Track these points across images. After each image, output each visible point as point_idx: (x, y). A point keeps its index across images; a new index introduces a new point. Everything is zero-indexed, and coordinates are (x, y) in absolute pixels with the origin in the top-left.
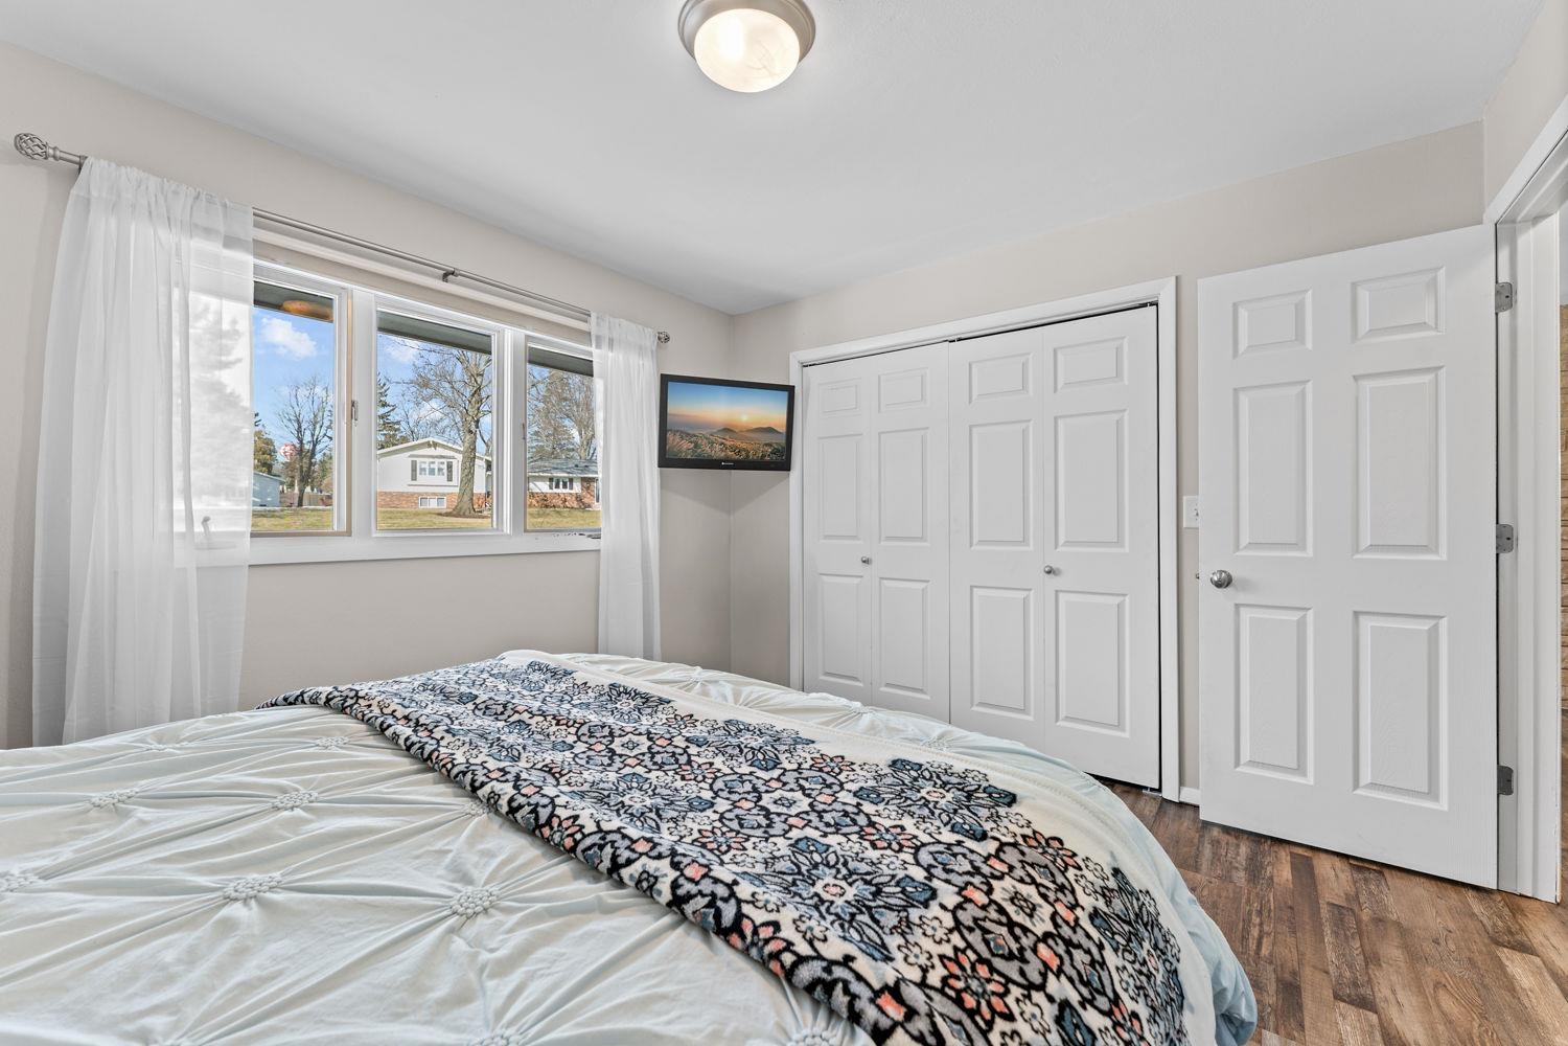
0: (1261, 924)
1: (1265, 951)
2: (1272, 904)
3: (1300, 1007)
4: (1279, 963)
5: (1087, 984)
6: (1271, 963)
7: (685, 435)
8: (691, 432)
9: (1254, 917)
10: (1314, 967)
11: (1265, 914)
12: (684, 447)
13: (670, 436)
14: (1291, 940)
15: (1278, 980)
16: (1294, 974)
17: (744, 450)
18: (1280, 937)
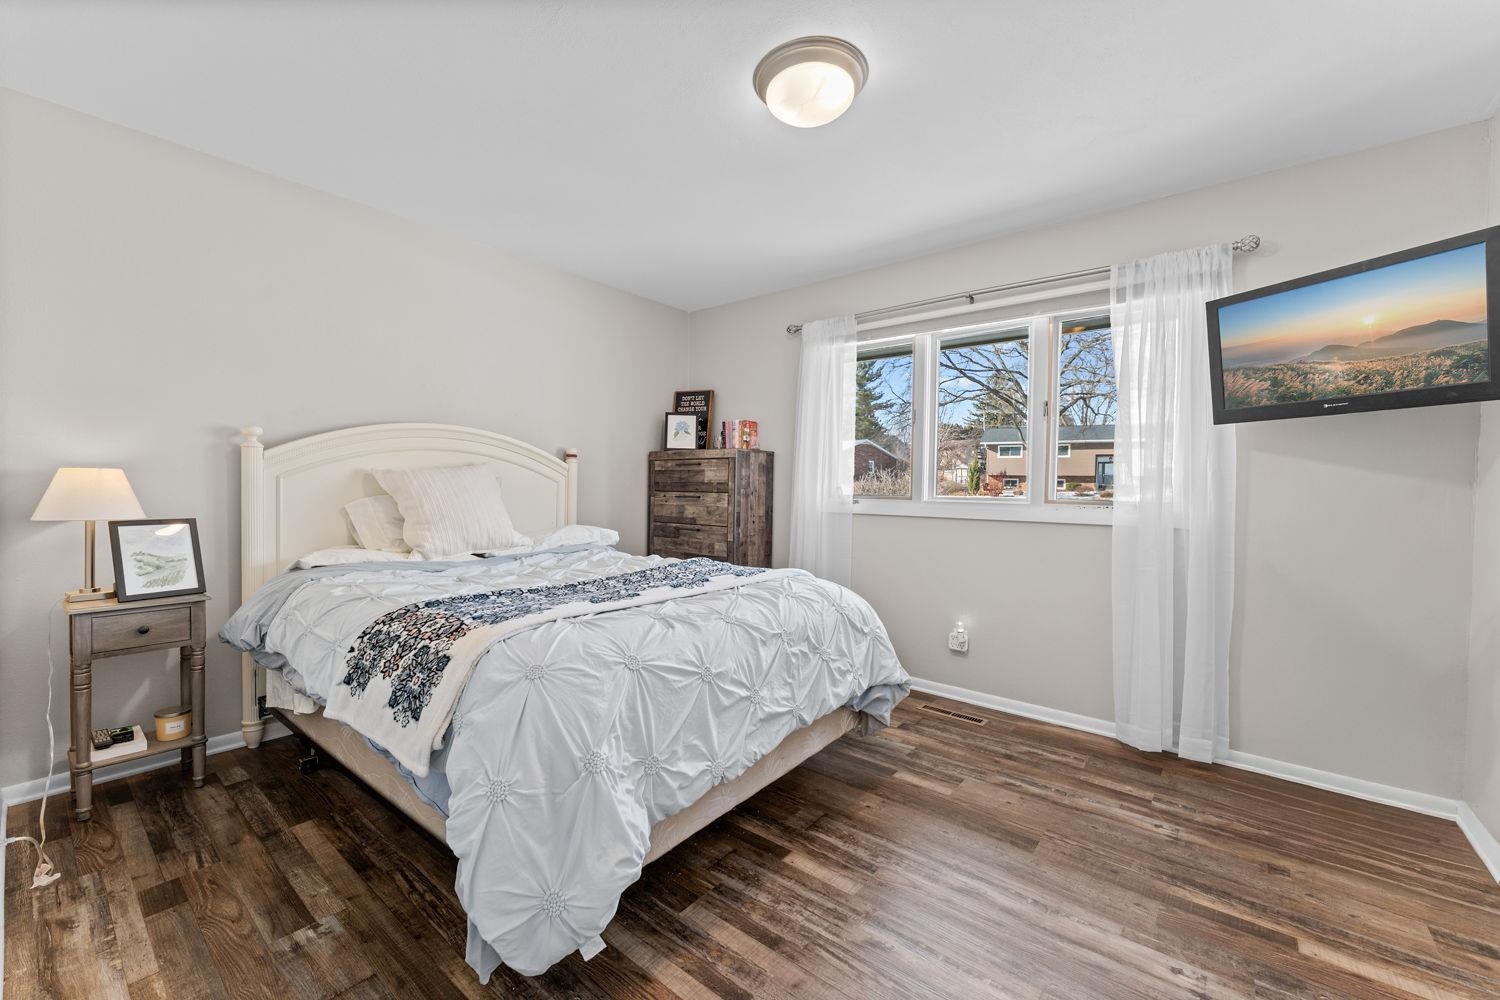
0: (422, 896)
1: (398, 877)
2: (434, 925)
3: (349, 861)
4: (383, 877)
5: (405, 645)
6: (388, 873)
7: (1250, 372)
8: (1262, 366)
9: (433, 897)
10: (359, 896)
11: (430, 910)
12: (1256, 388)
13: (1228, 379)
14: (391, 903)
15: (373, 866)
16: (368, 879)
17: (1379, 372)
18: (402, 899)
